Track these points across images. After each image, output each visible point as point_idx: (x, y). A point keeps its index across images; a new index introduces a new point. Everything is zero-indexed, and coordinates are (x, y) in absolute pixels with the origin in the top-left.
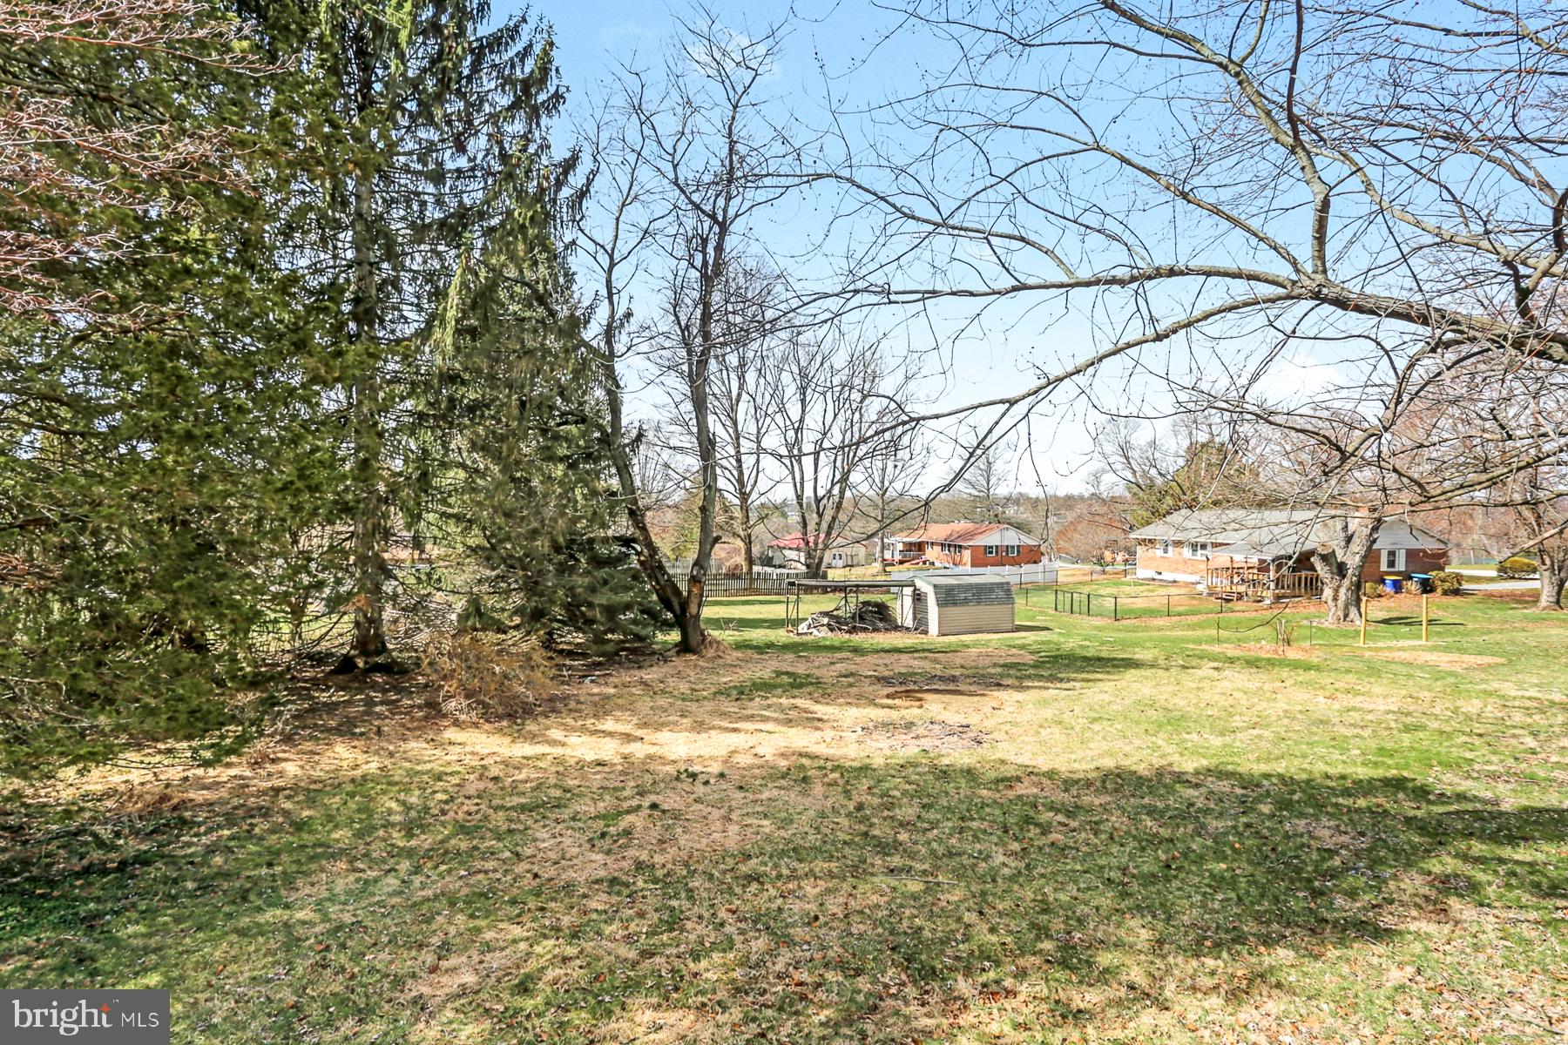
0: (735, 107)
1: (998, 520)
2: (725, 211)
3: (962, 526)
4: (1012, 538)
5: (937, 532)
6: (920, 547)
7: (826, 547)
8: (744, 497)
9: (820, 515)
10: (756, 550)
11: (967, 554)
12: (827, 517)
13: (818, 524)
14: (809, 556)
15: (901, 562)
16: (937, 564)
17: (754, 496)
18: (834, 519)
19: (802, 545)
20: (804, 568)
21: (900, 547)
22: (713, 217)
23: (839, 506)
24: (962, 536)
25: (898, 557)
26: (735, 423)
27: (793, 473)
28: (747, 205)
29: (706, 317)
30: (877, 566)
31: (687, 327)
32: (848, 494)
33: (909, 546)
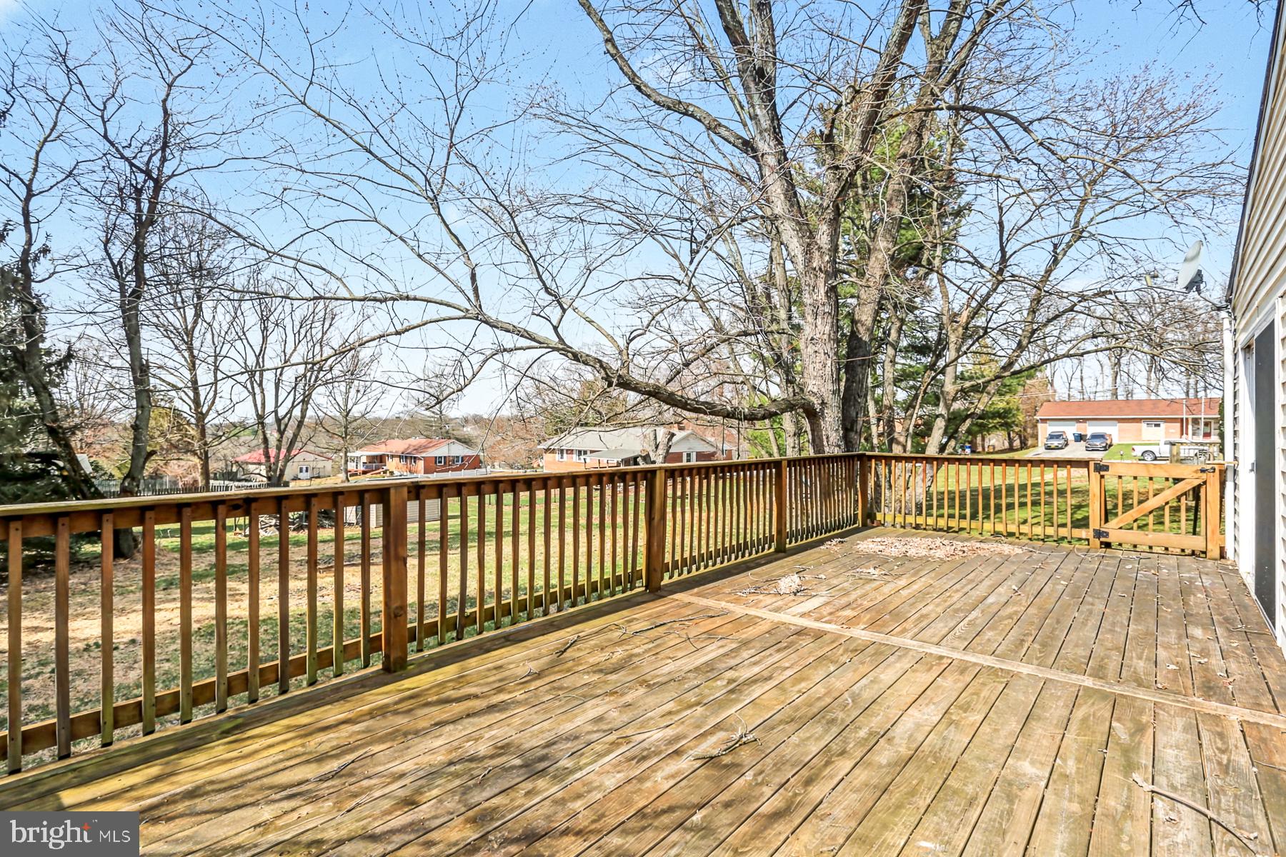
0: (170, 86)
1: (447, 436)
2: (160, 170)
3: (417, 441)
4: (458, 450)
5: (397, 446)
6: (381, 459)
7: (287, 460)
8: (201, 417)
9: (282, 433)
10: (214, 466)
11: (421, 464)
12: (289, 433)
13: (280, 441)
14: (269, 469)
15: (364, 473)
16: (396, 473)
17: (212, 415)
18: (295, 436)
19: (263, 460)
20: (265, 479)
21: (364, 459)
22: (148, 173)
23: (300, 424)
24: (419, 449)
25: (361, 468)
26: (190, 349)
27: (254, 395)
28: (182, 168)
29: (140, 258)
30: (342, 476)
31: (120, 263)
32: (310, 413)
33: (373, 459)
